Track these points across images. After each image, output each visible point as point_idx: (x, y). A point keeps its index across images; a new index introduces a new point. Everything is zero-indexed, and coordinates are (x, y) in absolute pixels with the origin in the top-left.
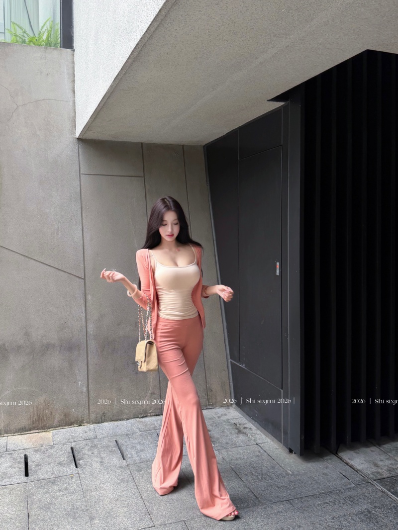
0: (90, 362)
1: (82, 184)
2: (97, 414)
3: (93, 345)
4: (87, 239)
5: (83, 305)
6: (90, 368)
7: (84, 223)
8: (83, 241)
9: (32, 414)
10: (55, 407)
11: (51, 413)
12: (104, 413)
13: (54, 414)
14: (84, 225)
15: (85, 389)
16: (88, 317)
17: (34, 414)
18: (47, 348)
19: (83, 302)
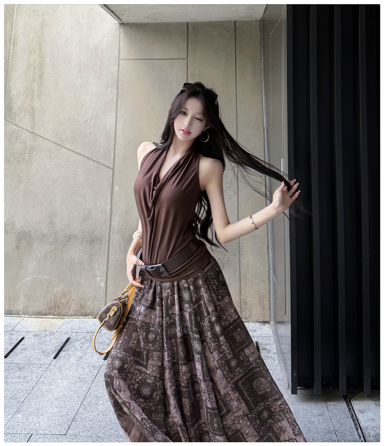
0: (111, 258)
1: (120, 69)
3: (116, 239)
4: (120, 126)
5: (109, 197)
6: (110, 263)
7: (118, 110)
8: (116, 128)
9: (49, 301)
10: (72, 297)
11: (68, 303)
13: (70, 304)
15: (103, 285)
16: (113, 209)
17: (51, 301)
18: (70, 238)
19: (109, 192)
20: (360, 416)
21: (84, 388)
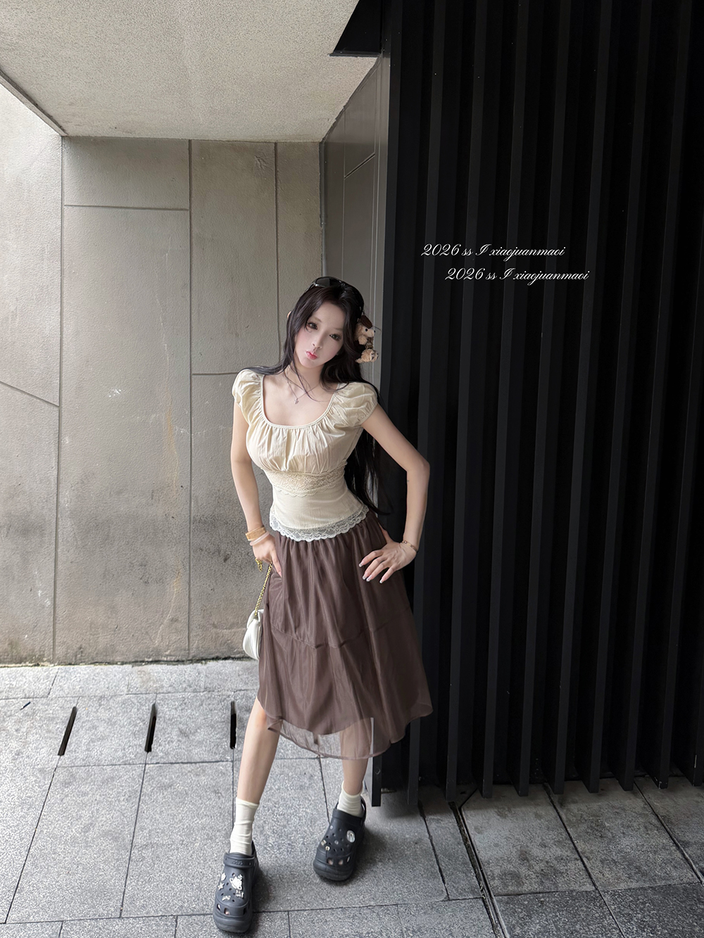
0: (61, 558)
1: (65, 224)
2: (68, 648)
3: (67, 527)
4: (68, 331)
5: (54, 455)
6: (60, 567)
7: (65, 301)
8: (61, 334)
12: (81, 648)
14: (64, 305)
15: (48, 603)
16: (61, 477)
19: (53, 449)
20: (477, 839)
21: (30, 819)
